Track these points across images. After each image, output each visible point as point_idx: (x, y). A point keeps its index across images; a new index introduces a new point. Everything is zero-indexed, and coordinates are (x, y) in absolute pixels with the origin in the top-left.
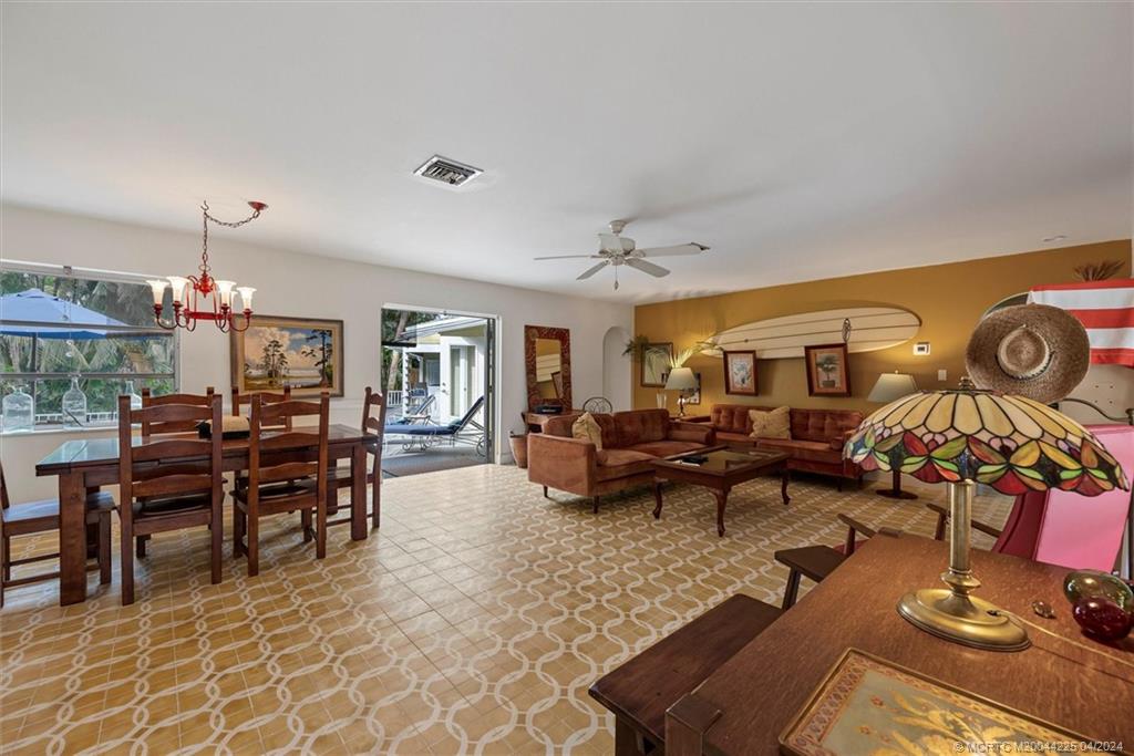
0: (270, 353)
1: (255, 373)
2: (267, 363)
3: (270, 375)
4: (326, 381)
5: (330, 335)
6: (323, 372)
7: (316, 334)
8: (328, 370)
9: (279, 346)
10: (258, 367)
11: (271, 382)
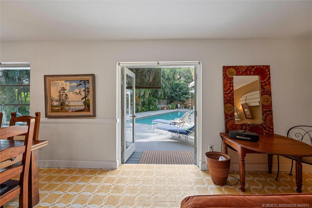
0: (61, 94)
1: (55, 104)
2: (60, 99)
3: (61, 105)
4: (87, 108)
5: (88, 83)
6: (85, 103)
7: (82, 83)
8: (87, 102)
9: (65, 90)
10: (57, 101)
11: (62, 108)
